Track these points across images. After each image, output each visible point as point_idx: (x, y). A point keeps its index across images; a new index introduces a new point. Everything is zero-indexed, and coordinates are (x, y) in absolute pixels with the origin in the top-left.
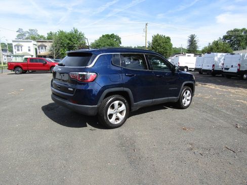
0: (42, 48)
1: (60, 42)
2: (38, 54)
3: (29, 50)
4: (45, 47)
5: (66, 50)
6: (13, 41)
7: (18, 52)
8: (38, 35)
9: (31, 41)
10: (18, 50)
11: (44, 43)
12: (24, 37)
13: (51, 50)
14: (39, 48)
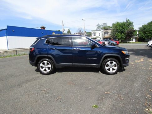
0: (106, 34)
1: (116, 29)
2: (104, 37)
3: (100, 35)
4: (108, 32)
5: (119, 34)
6: (93, 31)
7: (94, 37)
8: (107, 26)
9: (101, 30)
10: (94, 35)
11: (107, 31)
12: (100, 28)
13: (111, 35)
14: (104, 33)
